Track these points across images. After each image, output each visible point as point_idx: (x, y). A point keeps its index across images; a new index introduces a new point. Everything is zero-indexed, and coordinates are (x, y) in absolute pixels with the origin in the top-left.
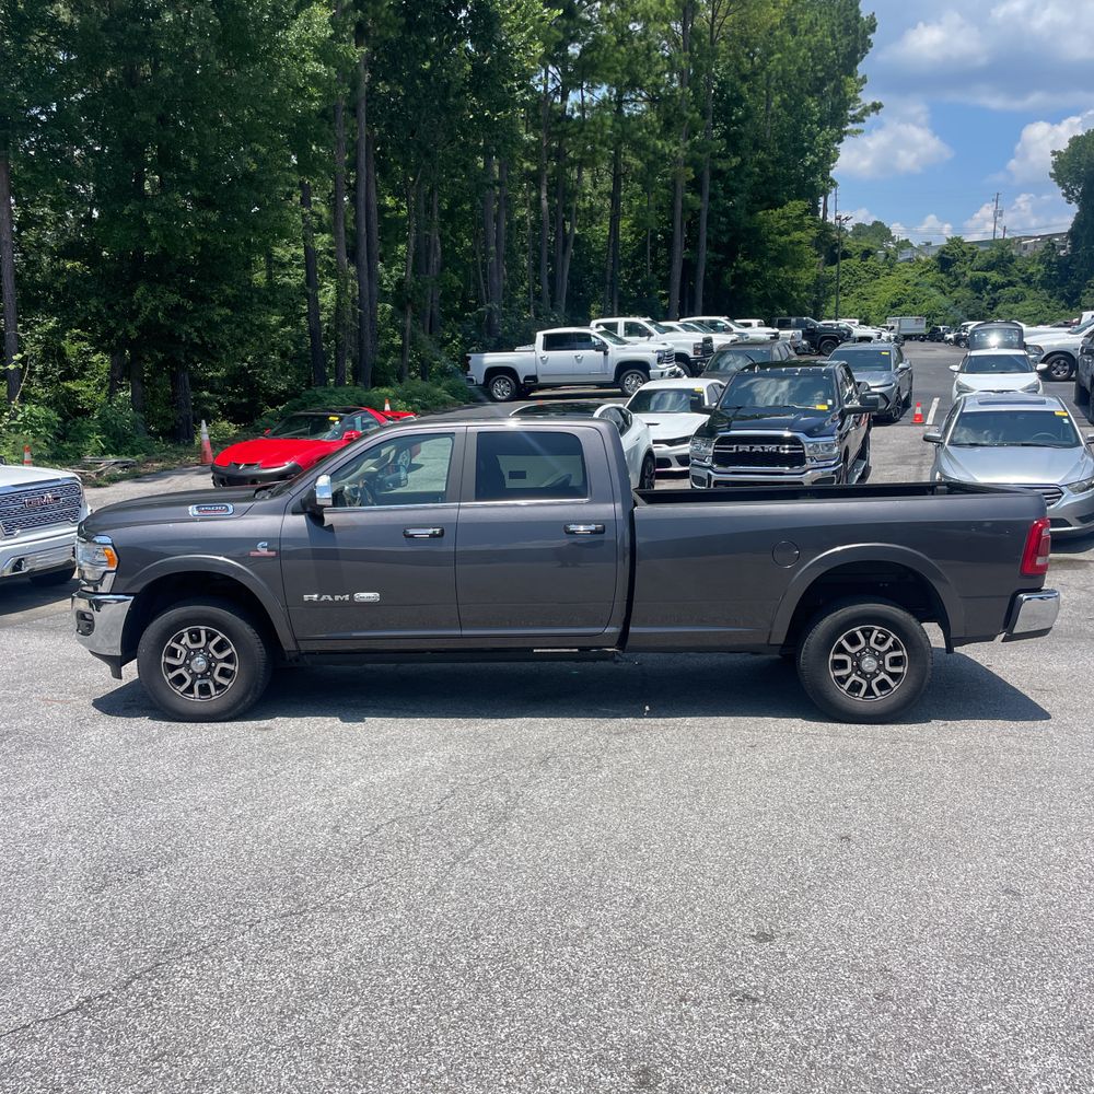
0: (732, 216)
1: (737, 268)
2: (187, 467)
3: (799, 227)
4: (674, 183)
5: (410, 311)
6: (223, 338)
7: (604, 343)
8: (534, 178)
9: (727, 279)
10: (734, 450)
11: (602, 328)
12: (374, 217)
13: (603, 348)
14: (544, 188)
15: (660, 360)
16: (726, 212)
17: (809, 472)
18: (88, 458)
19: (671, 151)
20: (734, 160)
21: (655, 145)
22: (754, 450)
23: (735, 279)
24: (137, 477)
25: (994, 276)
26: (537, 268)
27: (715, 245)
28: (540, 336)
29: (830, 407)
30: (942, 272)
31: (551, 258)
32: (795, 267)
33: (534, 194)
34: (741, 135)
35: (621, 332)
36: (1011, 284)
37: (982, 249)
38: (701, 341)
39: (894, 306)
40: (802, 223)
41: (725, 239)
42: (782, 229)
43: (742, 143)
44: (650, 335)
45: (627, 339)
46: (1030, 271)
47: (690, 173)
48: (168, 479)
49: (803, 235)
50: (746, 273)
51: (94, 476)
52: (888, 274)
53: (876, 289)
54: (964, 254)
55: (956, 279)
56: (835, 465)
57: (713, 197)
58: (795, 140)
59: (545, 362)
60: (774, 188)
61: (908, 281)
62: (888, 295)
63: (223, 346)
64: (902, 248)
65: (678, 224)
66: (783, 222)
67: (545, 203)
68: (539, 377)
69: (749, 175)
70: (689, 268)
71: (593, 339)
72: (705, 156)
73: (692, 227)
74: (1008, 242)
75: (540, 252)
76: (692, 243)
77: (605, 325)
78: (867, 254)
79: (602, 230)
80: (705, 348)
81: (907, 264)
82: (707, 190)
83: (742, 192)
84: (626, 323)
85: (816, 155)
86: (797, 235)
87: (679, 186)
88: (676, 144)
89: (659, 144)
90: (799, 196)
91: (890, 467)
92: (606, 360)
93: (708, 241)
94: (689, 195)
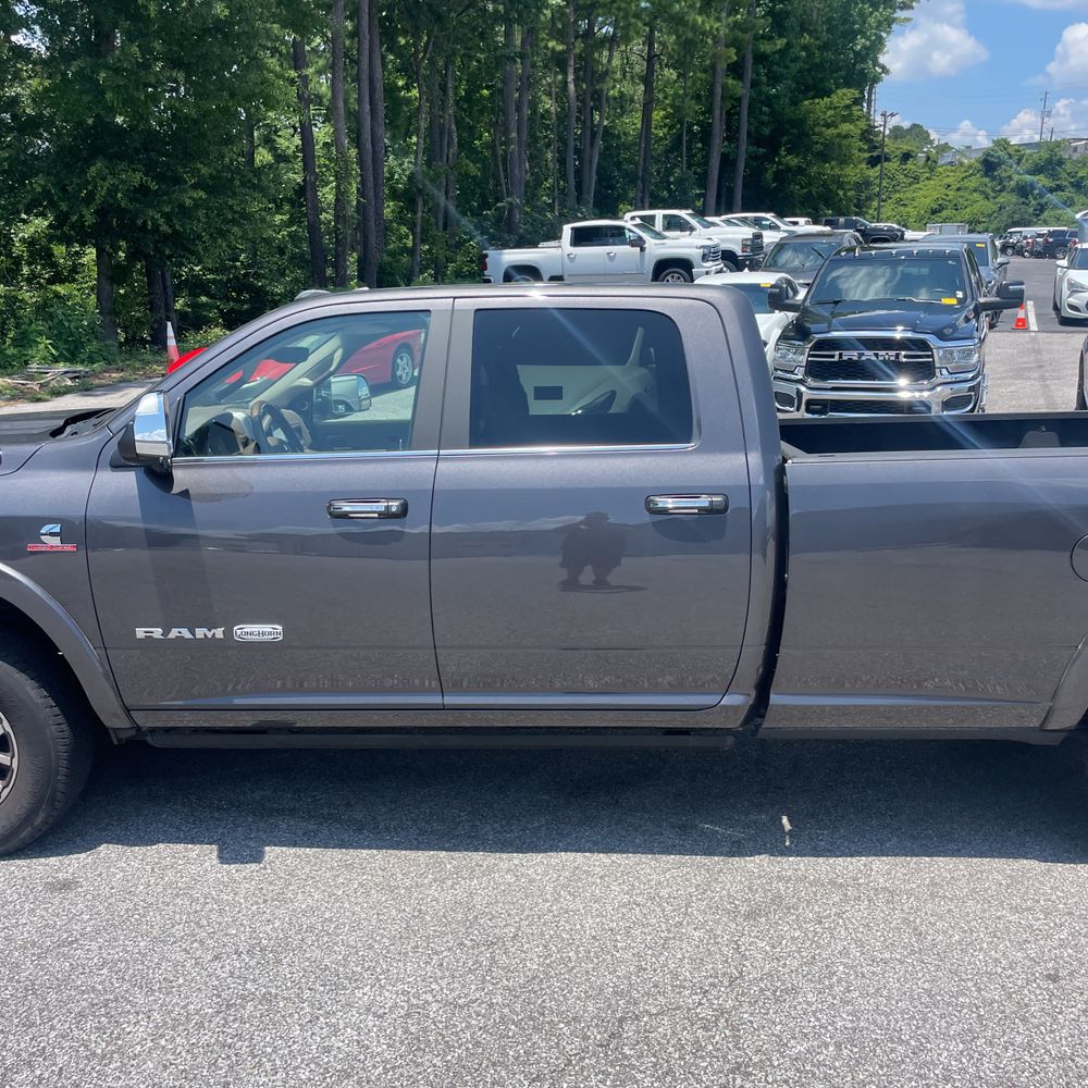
0: (776, 106)
1: (780, 163)
2: (150, 378)
3: (845, 119)
4: (713, 67)
5: (421, 203)
6: (198, 227)
7: (640, 238)
8: (559, 61)
9: (769, 176)
10: (836, 359)
11: (638, 221)
12: (380, 94)
13: (639, 243)
14: (571, 70)
15: (705, 258)
16: (769, 101)
17: (939, 389)
18: (34, 367)
19: (712, 27)
20: (779, 42)
21: (695, 20)
22: (863, 358)
23: (778, 176)
24: (86, 390)
25: (1041, 181)
26: (562, 161)
27: (755, 139)
28: (567, 230)
29: (961, 301)
30: (986, 175)
31: (577, 151)
32: (841, 164)
33: (560, 77)
34: (788, 13)
35: (659, 225)
36: (1059, 188)
37: (1028, 151)
38: (751, 237)
39: (934, 212)
40: (850, 115)
41: (767, 131)
42: (829, 121)
43: (787, 23)
44: (692, 229)
45: (667, 234)
46: (1080, 174)
47: (732, 54)
48: (122, 393)
49: (852, 127)
50: (789, 169)
51: (37, 388)
52: (928, 179)
53: (915, 195)
54: (1010, 156)
55: (1000, 183)
56: (973, 379)
57: (755, 84)
58: (845, 21)
59: (572, 260)
60: (820, 76)
61: (949, 186)
62: (928, 200)
63: (199, 237)
64: (943, 150)
65: (717, 112)
66: (830, 113)
67: (571, 87)
68: (565, 277)
69: (796, 59)
70: (728, 162)
71: (628, 234)
72: (748, 36)
73: (731, 116)
74: (1058, 144)
75: (565, 144)
76: (732, 135)
77: (641, 218)
78: (906, 157)
79: (632, 123)
80: (755, 244)
81: (949, 167)
82: (749, 74)
83: (786, 79)
84: (665, 217)
85: (868, 39)
86: (845, 127)
87: (719, 70)
88: (718, 19)
89: (700, 19)
90: (848, 85)
91: (1006, 381)
92: (642, 258)
93: (748, 132)
94: (730, 81)
